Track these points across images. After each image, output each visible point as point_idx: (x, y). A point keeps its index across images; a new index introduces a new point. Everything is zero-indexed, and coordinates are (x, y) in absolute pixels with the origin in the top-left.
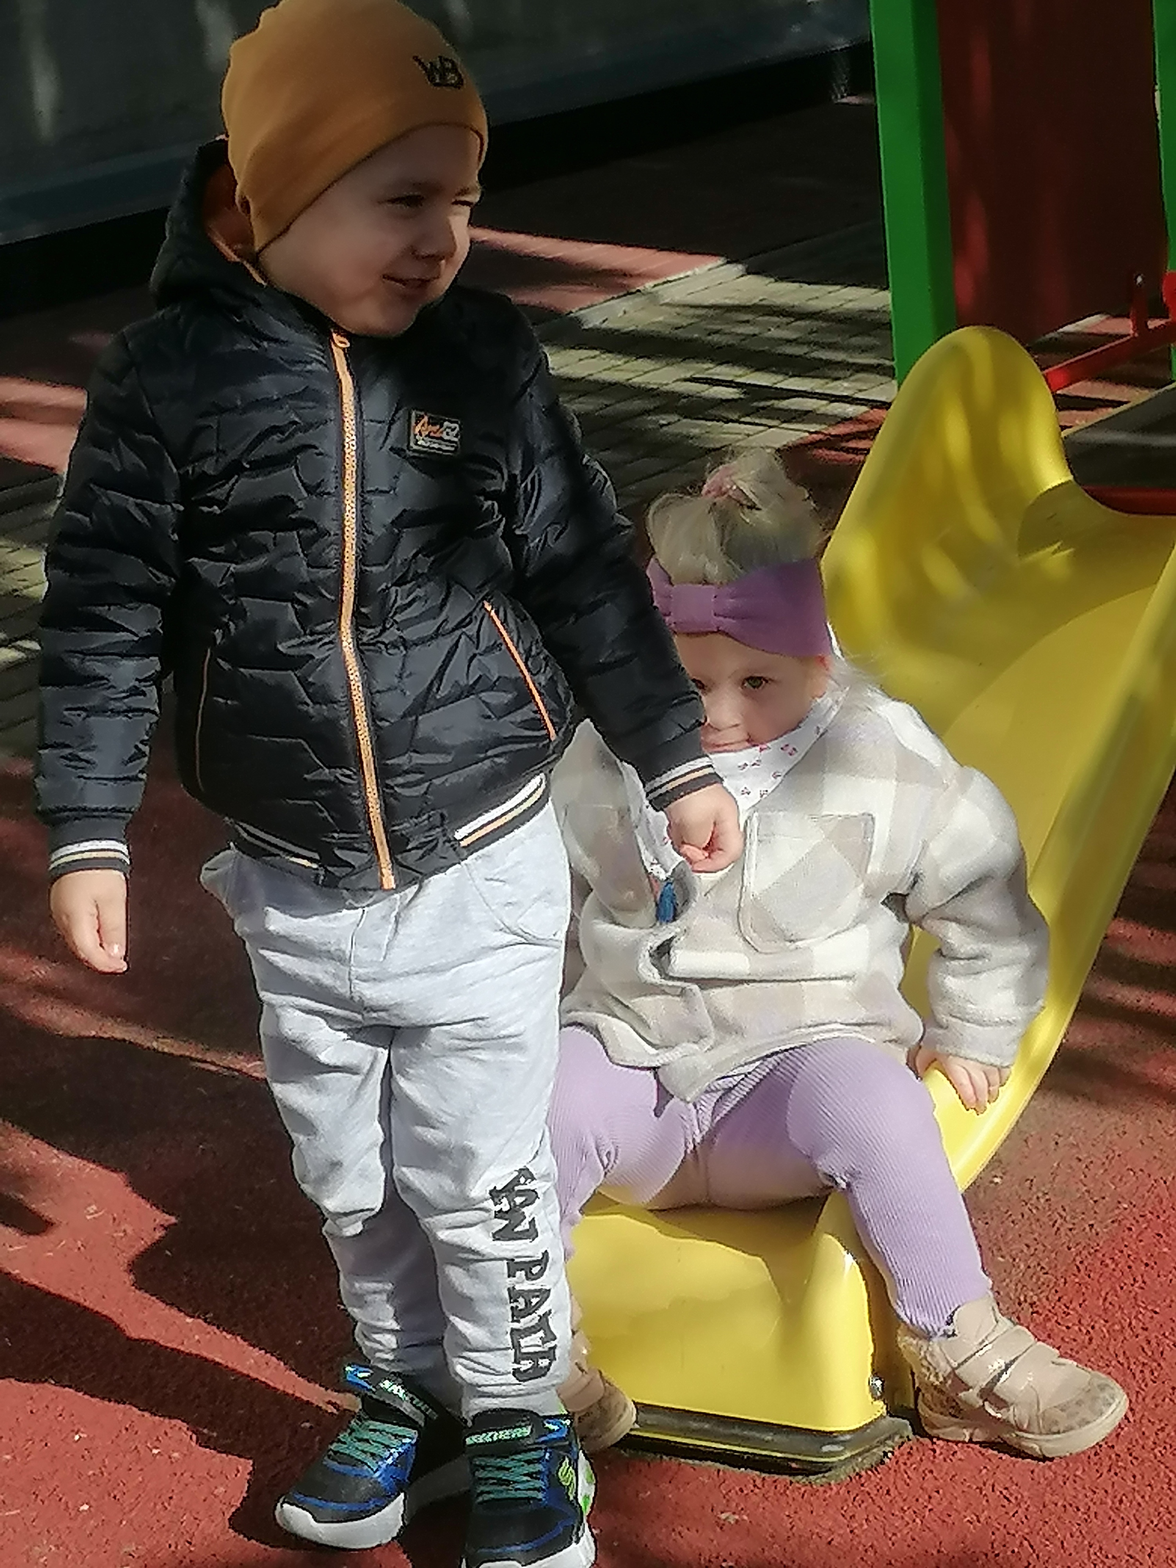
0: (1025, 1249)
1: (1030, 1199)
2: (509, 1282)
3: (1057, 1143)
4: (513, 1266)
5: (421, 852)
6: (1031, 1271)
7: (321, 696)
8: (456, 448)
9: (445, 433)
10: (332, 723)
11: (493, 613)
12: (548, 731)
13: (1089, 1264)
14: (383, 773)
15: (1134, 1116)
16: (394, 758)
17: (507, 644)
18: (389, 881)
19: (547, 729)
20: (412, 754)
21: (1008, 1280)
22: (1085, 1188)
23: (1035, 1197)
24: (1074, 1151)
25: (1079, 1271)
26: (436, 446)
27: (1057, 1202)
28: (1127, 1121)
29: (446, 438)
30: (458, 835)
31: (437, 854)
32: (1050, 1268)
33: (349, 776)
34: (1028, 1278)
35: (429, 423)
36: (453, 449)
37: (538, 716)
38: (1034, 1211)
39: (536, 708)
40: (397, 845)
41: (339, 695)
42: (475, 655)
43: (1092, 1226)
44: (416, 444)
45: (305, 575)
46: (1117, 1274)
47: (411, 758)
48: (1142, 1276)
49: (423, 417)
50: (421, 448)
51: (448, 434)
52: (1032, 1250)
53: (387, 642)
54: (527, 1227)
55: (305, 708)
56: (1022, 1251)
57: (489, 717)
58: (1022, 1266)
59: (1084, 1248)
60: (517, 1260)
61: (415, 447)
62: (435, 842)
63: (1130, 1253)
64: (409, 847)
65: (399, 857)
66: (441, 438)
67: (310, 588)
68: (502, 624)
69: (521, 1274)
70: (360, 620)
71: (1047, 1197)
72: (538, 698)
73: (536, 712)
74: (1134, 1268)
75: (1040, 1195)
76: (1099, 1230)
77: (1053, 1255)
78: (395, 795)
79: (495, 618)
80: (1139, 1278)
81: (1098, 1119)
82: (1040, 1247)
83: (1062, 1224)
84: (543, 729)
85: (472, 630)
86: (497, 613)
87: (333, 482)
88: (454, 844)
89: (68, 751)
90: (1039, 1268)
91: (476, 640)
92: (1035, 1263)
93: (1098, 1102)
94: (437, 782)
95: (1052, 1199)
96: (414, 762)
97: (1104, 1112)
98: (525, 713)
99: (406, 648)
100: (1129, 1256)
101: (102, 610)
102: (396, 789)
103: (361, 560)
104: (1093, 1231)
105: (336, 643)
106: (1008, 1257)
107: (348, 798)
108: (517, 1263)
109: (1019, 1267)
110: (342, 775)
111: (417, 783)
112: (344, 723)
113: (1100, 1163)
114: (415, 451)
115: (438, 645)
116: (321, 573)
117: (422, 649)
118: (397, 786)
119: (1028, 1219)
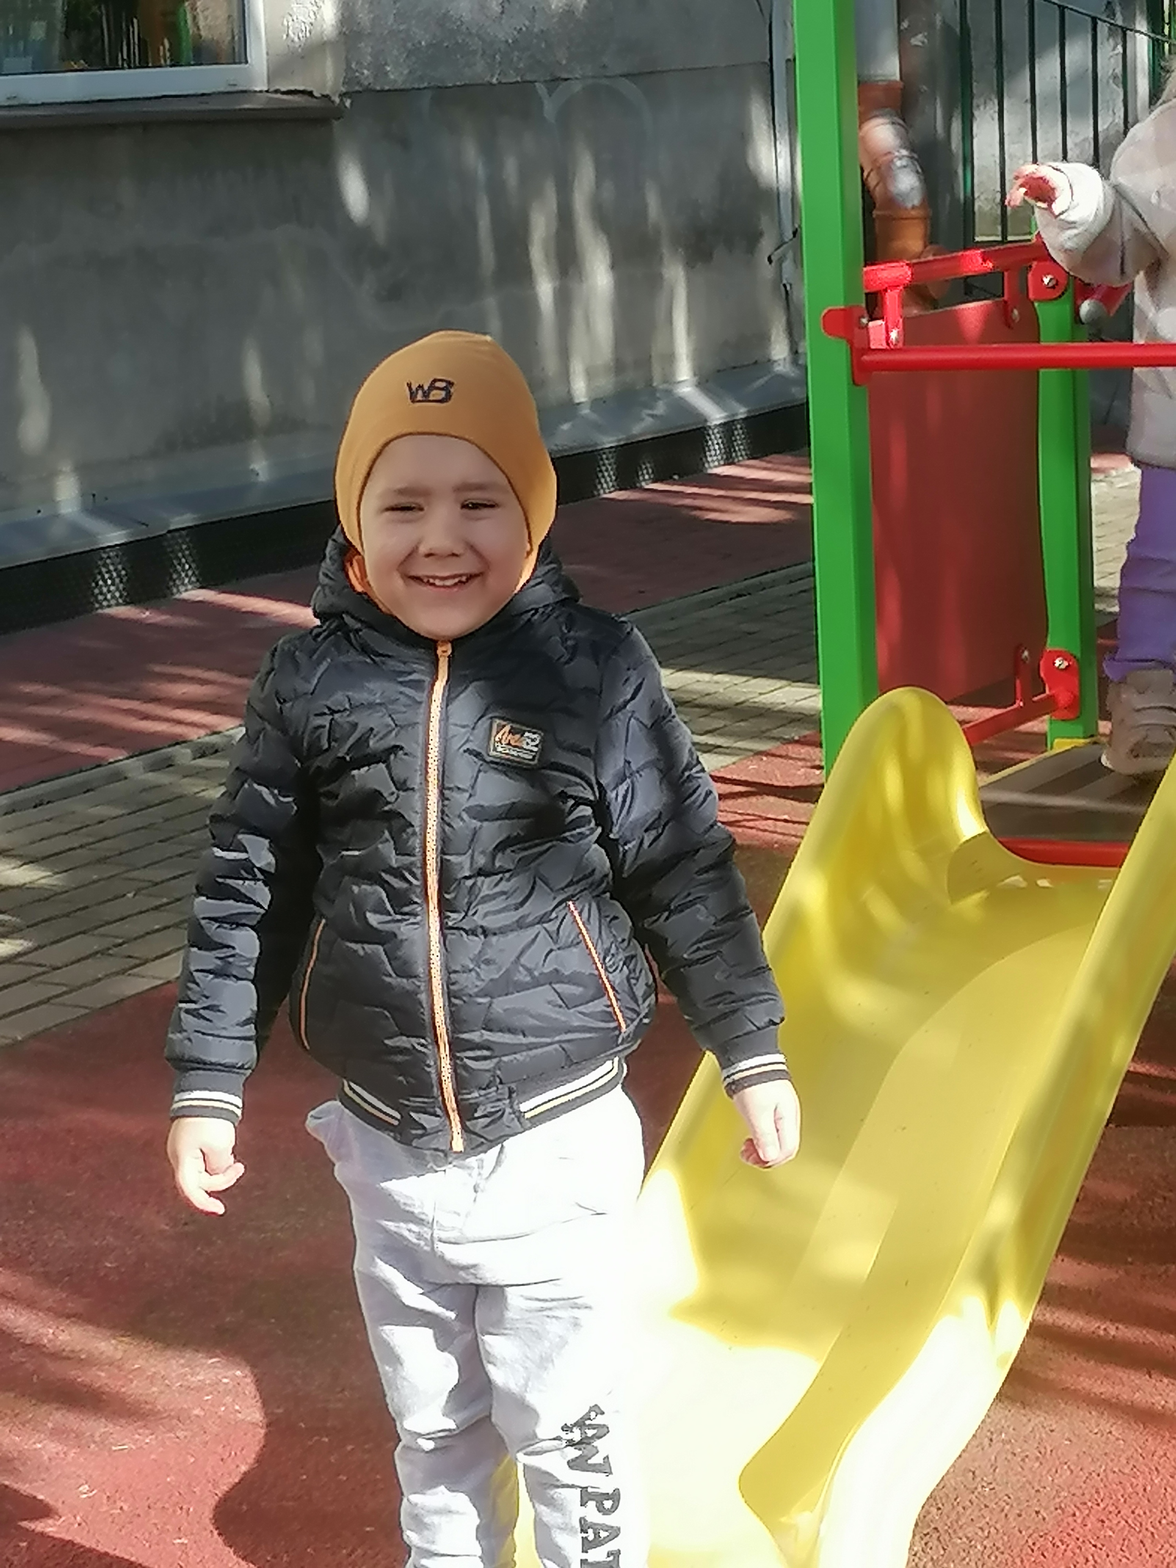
0: (980, 1533)
1: (976, 1488)
2: (581, 1512)
3: (991, 1440)
4: (586, 1496)
5: (488, 1120)
6: (988, 1552)
7: (405, 970)
8: (534, 757)
9: (525, 743)
10: (412, 995)
11: (576, 913)
12: (620, 1024)
13: (1042, 1545)
14: (456, 1046)
15: (1058, 1417)
16: (465, 1032)
17: (586, 943)
18: (458, 1144)
19: (618, 1020)
20: (483, 1031)
21: (967, 1559)
22: (1024, 1479)
23: (980, 1486)
24: (1008, 1447)
25: (1033, 1551)
26: (515, 753)
27: (1001, 1491)
28: (1051, 1422)
29: (525, 746)
30: (524, 1107)
31: (503, 1124)
32: (1005, 1548)
33: (423, 1045)
34: (986, 1557)
35: (510, 732)
36: (531, 757)
37: (610, 1009)
38: (982, 1499)
39: (609, 1003)
40: (466, 1112)
41: (421, 970)
42: (551, 951)
43: (1037, 1513)
44: (495, 749)
45: (394, 861)
46: (1069, 1554)
47: (482, 1035)
48: (1093, 1555)
49: (504, 726)
50: (500, 755)
51: (528, 744)
52: (986, 1533)
53: (467, 928)
54: (601, 1462)
55: (388, 979)
56: (977, 1534)
57: (560, 1007)
58: (979, 1547)
59: (1034, 1532)
60: (590, 1490)
61: (495, 753)
62: (500, 1113)
63: (1078, 1536)
64: (476, 1115)
65: (468, 1123)
66: (522, 748)
67: (397, 873)
68: (583, 924)
69: (592, 1504)
70: (444, 907)
71: (991, 1486)
72: (611, 993)
73: (608, 1006)
74: (1083, 1549)
75: (985, 1484)
76: (1045, 1515)
77: (1006, 1538)
78: (466, 1067)
79: (578, 918)
80: (1090, 1558)
81: (1025, 1420)
82: (992, 1530)
83: (1009, 1511)
84: (614, 1021)
85: (552, 927)
86: (580, 914)
87: (418, 780)
88: (520, 1115)
89: (192, 1006)
90: (994, 1548)
91: (554, 936)
92: (991, 1545)
93: (1022, 1403)
94: (505, 1059)
95: (997, 1488)
96: (485, 1037)
97: (1030, 1413)
98: (598, 1006)
99: (486, 937)
100: (1078, 1539)
101: (237, 883)
102: (465, 1060)
103: (443, 851)
104: (1040, 1516)
105: (425, 925)
106: (964, 1539)
107: (423, 1064)
108: (590, 1494)
109: (976, 1547)
110: (419, 1044)
111: (485, 1058)
112: (423, 997)
113: (1033, 1457)
114: (494, 757)
115: (518, 935)
116: (407, 860)
117: (502, 939)
118: (467, 1058)
119: (978, 1505)
